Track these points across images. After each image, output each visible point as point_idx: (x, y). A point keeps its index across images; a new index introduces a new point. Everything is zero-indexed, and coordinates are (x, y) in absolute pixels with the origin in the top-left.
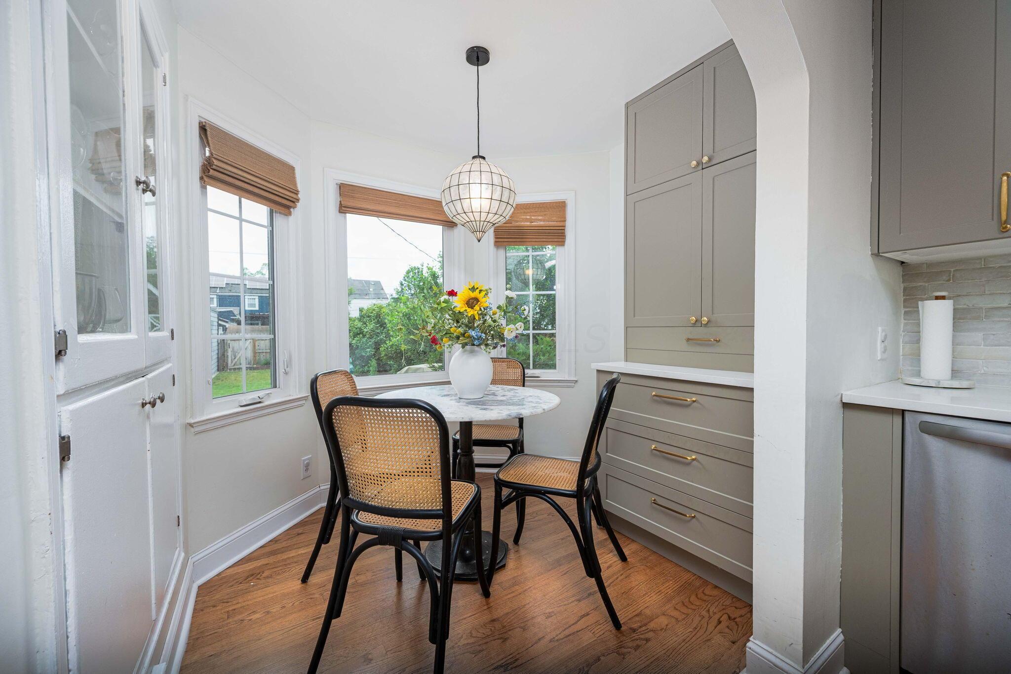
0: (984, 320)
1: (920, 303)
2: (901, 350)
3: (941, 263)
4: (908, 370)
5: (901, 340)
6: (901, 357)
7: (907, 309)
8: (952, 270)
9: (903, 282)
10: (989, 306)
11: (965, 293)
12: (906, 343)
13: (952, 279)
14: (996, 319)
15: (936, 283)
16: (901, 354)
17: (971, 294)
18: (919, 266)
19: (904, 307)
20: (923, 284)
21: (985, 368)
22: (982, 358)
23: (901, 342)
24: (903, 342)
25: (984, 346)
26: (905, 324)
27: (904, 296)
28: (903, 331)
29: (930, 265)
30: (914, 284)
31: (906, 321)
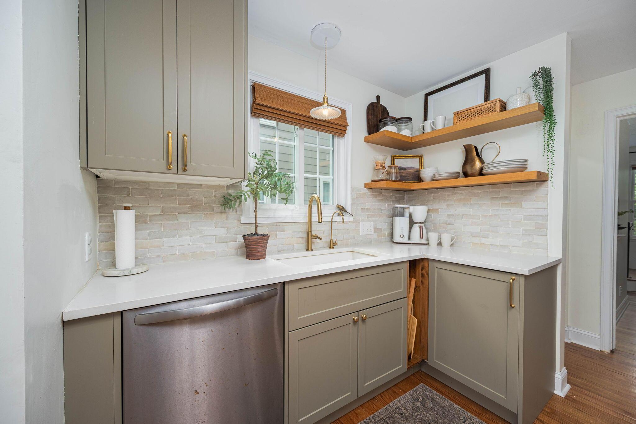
0: (149, 223)
1: (114, 211)
2: (98, 247)
3: (124, 182)
4: (103, 262)
5: (98, 239)
6: (98, 253)
7: (101, 215)
8: (131, 188)
9: (98, 193)
10: (151, 214)
11: (138, 205)
12: (101, 241)
13: (130, 194)
14: (154, 222)
15: (121, 196)
16: (98, 250)
17: (141, 205)
18: (109, 181)
19: (99, 212)
20: (113, 196)
21: (150, 254)
22: (148, 248)
23: (98, 241)
24: (99, 240)
25: (149, 239)
26: (101, 226)
27: (98, 204)
28: (99, 232)
29: (117, 182)
30: (106, 195)
31: (101, 224)
